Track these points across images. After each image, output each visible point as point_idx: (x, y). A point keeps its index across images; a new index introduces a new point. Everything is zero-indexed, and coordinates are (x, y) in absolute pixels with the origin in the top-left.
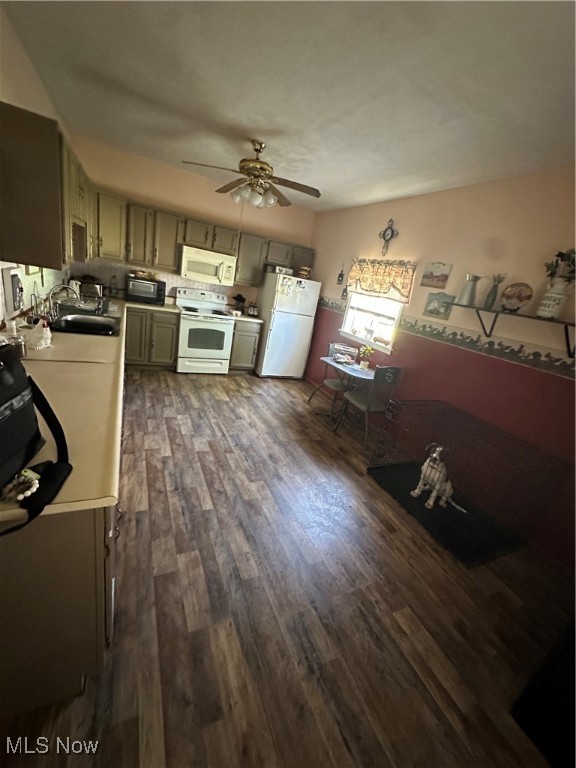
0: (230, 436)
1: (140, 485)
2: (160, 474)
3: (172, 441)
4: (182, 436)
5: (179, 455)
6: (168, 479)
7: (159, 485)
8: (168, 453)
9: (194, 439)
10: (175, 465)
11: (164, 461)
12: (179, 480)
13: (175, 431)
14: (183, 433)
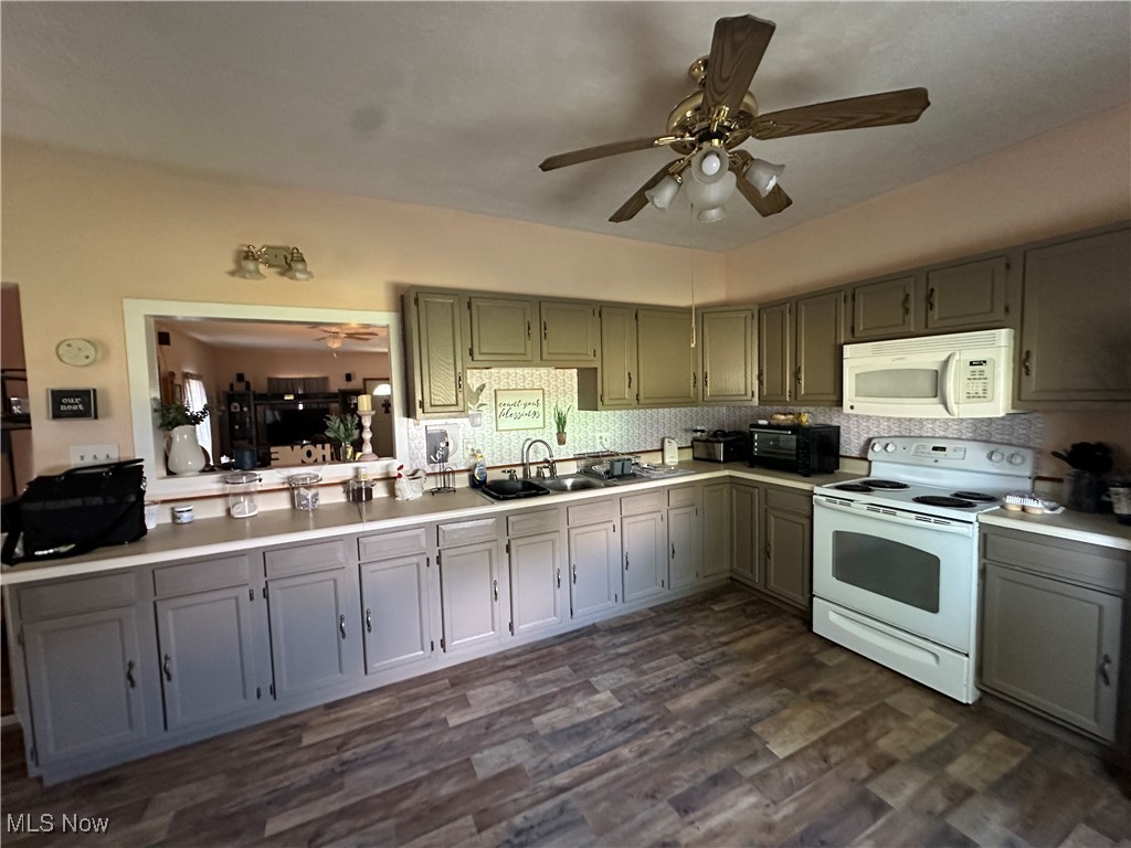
0: (562, 804)
9: (518, 741)
13: (538, 708)
14: (538, 719)
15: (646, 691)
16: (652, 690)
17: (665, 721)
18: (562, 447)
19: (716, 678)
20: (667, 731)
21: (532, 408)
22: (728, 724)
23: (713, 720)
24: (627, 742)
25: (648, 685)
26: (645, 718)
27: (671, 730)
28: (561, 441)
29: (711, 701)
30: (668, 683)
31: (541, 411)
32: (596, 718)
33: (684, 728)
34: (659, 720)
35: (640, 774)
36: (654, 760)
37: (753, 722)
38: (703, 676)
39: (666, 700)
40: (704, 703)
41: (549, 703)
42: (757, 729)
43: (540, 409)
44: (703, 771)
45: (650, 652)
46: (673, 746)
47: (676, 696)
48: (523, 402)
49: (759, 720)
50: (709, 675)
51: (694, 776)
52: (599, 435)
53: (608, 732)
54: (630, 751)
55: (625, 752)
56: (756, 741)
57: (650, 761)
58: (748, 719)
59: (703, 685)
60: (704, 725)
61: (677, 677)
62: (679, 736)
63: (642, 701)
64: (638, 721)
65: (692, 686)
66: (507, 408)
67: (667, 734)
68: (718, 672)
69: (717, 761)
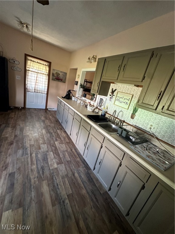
0: (28, 154)
1: (61, 134)
2: (57, 136)
3: (56, 148)
4: (52, 151)
5: (52, 142)
6: (54, 135)
7: (56, 134)
8: (56, 143)
9: (47, 149)
10: (53, 139)
11: (56, 140)
12: (51, 135)
13: (56, 153)
14: (52, 153)
15: (54, 177)
16: (54, 178)
17: (40, 179)
18: (132, 119)
19: (53, 205)
20: (36, 178)
21: (127, 101)
22: (28, 199)
23: (33, 194)
24: (37, 167)
25: (56, 178)
26: (43, 174)
27: (36, 179)
28: (132, 117)
29: (42, 197)
30: (56, 185)
31: (129, 103)
32: (48, 163)
33: (35, 183)
34: (41, 177)
35: (26, 168)
36: (28, 172)
37: (24, 210)
38: (56, 199)
39: (48, 182)
40: (42, 194)
41: (56, 155)
42: (20, 210)
43: (129, 102)
44: (17, 183)
45: (74, 183)
46: (30, 178)
47: (49, 185)
48: (124, 98)
49: (24, 214)
50: (56, 202)
51: (17, 180)
52: (150, 124)
53: (42, 164)
54: (34, 168)
55: (34, 167)
56: (15, 206)
57: (29, 171)
58: (27, 209)
59: (51, 197)
60: (33, 190)
61: (58, 188)
62: (32, 181)
63: (50, 175)
64: (43, 172)
65: (52, 193)
66: (119, 98)
67: (35, 177)
68: (57, 207)
69: (18, 189)
